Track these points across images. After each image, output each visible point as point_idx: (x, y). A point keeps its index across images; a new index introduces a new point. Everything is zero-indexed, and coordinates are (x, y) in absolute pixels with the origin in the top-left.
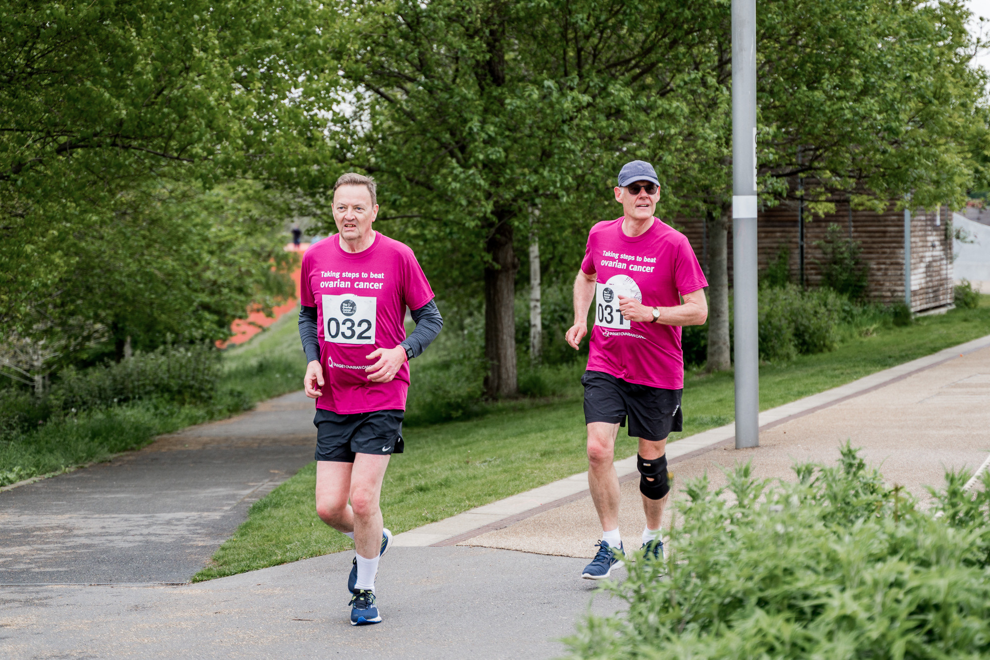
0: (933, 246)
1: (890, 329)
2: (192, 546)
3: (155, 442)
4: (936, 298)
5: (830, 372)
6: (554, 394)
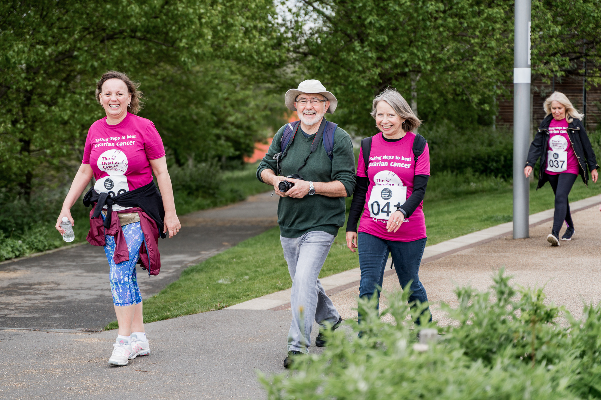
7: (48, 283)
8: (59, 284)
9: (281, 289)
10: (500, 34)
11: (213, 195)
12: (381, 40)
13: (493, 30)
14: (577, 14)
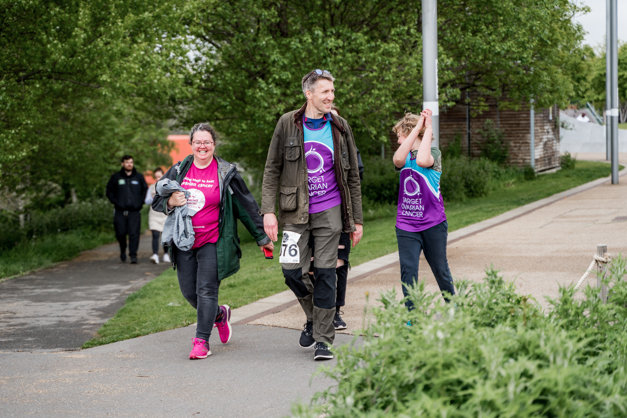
0: (548, 132)
1: (522, 182)
2: (87, 324)
3: (81, 255)
4: (550, 163)
5: (485, 209)
7: (4, 312)
8: (15, 313)
10: (397, 67)
12: (284, 77)
13: (390, 64)
14: (467, 47)
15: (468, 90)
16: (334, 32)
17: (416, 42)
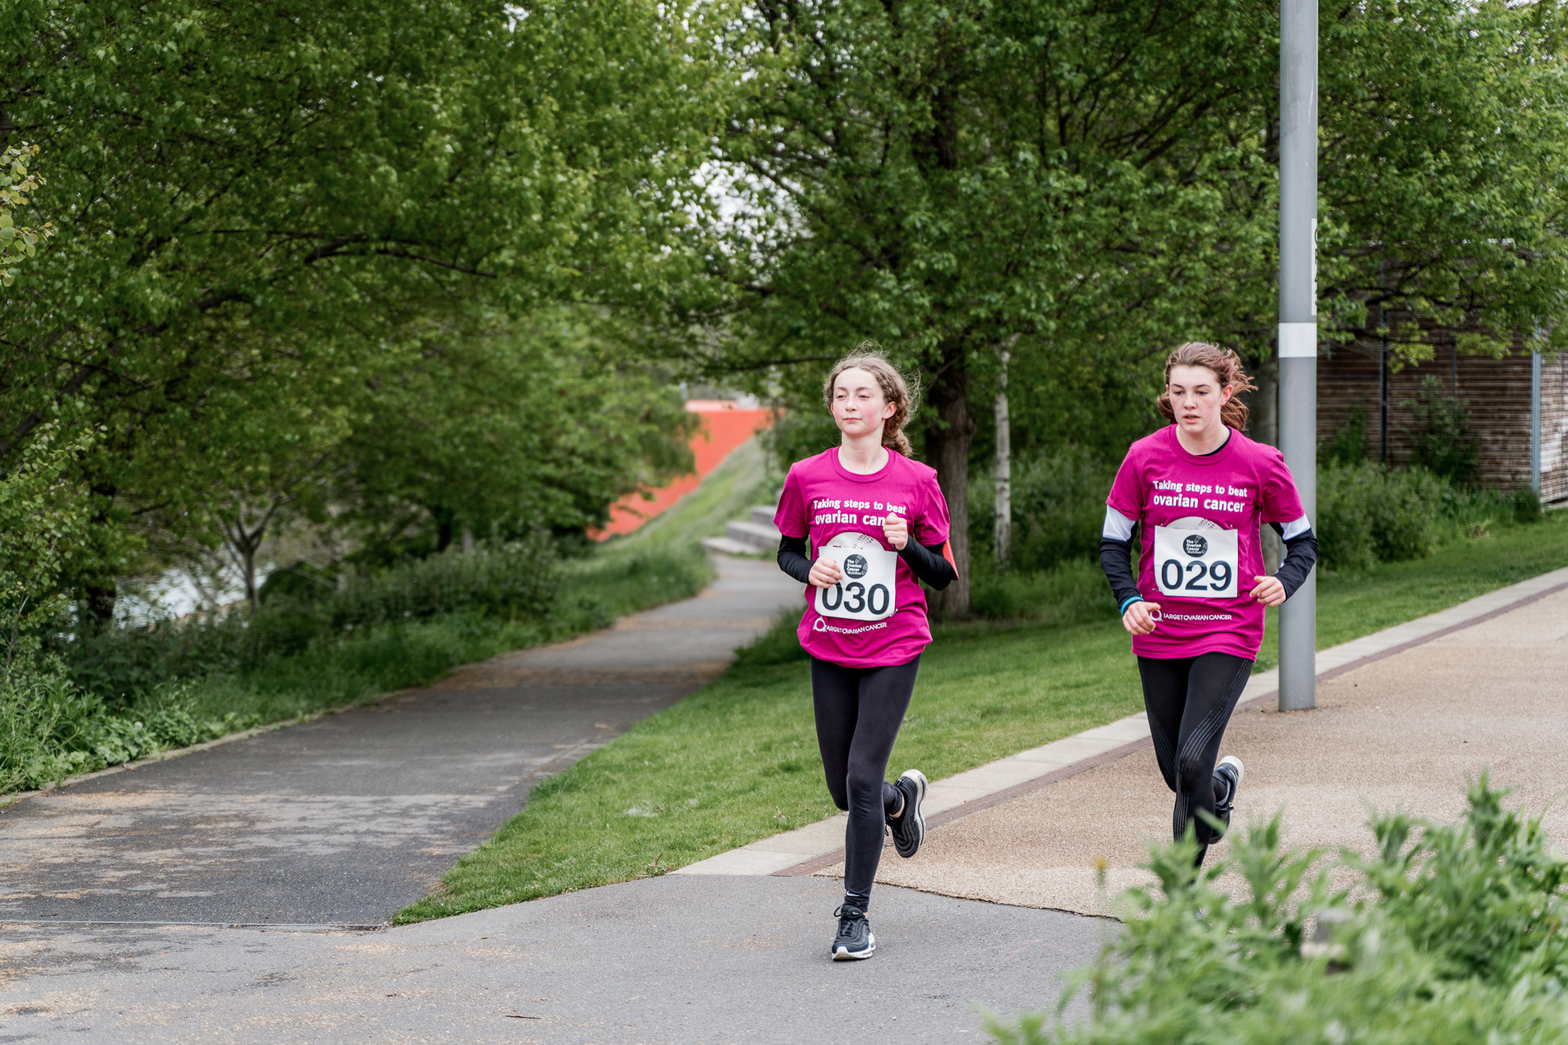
1: (1509, 526)
2: (422, 855)
3: (453, 675)
5: (1424, 590)
6: (1022, 614)
7: (227, 819)
8: (252, 822)
9: (787, 828)
10: (1214, 247)
11: (540, 615)
12: (940, 266)
13: (1198, 237)
14: (1385, 201)
15: (1385, 305)
16: (1065, 157)
17: (1262, 185)
